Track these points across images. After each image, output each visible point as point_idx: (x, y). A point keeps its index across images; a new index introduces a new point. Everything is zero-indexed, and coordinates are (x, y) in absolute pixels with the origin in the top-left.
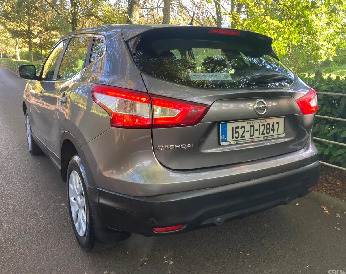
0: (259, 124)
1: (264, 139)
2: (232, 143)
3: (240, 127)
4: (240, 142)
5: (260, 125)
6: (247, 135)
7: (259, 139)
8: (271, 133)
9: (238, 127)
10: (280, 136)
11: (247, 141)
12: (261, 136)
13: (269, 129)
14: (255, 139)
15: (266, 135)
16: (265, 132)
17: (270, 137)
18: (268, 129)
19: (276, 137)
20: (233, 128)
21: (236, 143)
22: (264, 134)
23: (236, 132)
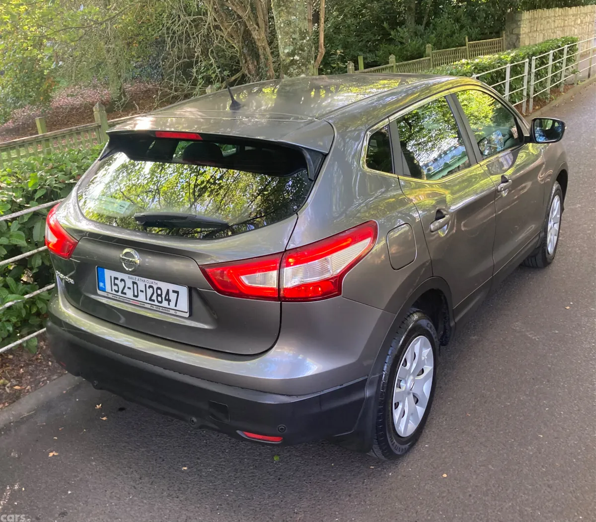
0: (145, 283)
1: (151, 308)
2: (110, 296)
3: (120, 279)
4: (119, 298)
5: (146, 285)
6: (129, 294)
7: (144, 305)
8: (165, 304)
9: (117, 279)
10: (179, 313)
11: (129, 301)
12: (148, 301)
13: (161, 295)
14: (140, 303)
15: (156, 303)
16: (154, 297)
17: (161, 308)
18: (158, 295)
19: (172, 312)
20: (111, 277)
21: (114, 298)
22: (154, 301)
23: (115, 284)
